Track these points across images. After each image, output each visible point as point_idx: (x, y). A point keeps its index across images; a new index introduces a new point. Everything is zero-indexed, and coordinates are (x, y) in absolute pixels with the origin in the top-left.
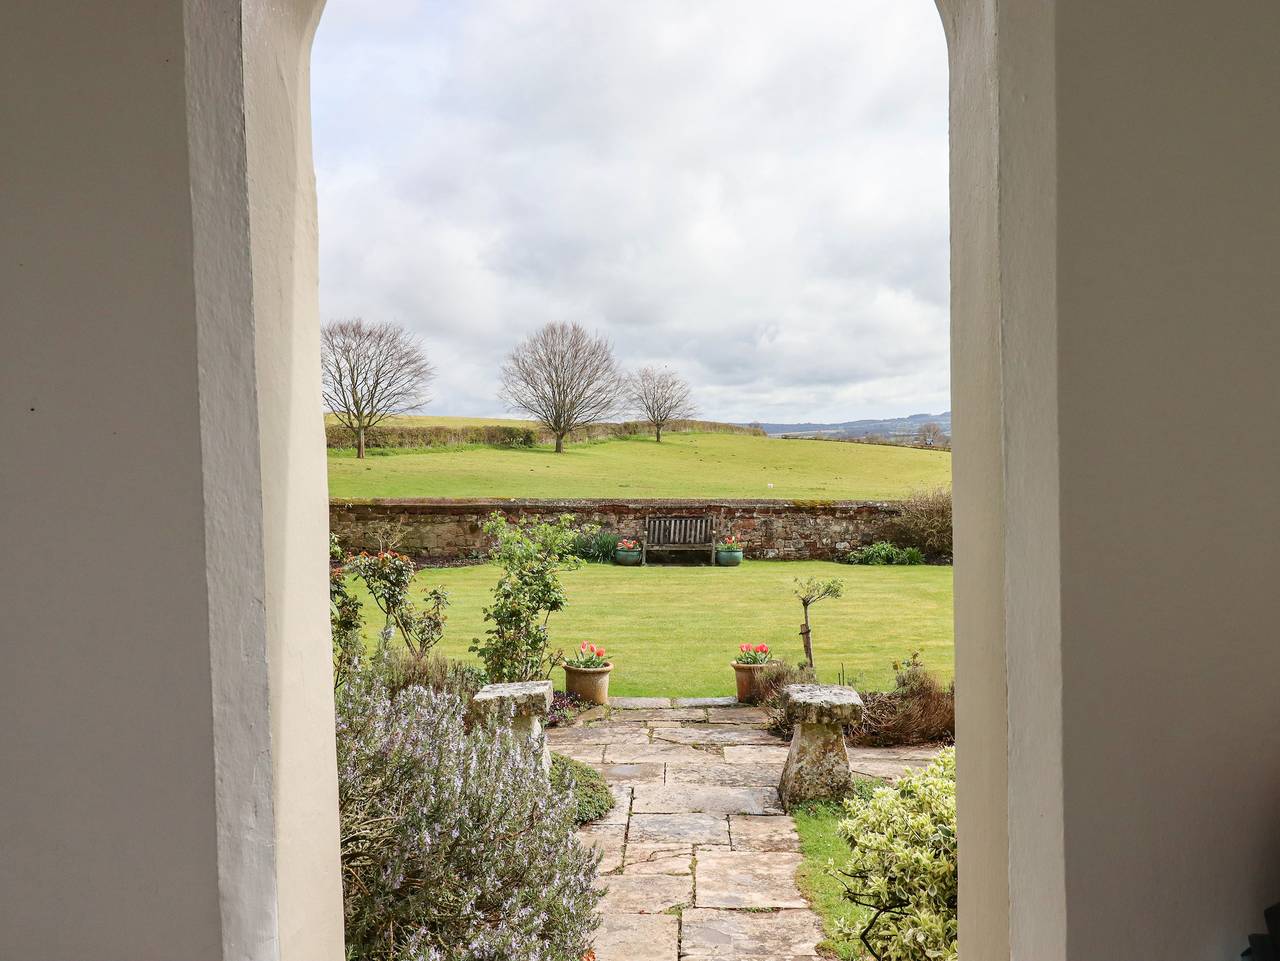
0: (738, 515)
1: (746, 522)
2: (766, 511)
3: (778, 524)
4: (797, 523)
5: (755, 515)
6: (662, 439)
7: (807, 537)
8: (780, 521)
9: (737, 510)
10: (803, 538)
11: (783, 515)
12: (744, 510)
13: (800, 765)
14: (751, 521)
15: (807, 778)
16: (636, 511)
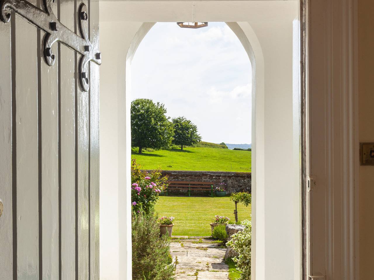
0: (214, 177)
1: (217, 181)
2: (225, 176)
3: (230, 182)
4: (237, 181)
5: (221, 178)
6: (184, 149)
7: (241, 186)
8: (231, 180)
9: (214, 175)
10: (239, 187)
11: (232, 178)
12: (216, 176)
13: (231, 249)
14: (219, 180)
15: (233, 253)
16: (174, 175)
